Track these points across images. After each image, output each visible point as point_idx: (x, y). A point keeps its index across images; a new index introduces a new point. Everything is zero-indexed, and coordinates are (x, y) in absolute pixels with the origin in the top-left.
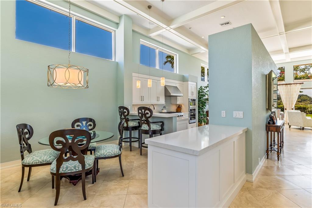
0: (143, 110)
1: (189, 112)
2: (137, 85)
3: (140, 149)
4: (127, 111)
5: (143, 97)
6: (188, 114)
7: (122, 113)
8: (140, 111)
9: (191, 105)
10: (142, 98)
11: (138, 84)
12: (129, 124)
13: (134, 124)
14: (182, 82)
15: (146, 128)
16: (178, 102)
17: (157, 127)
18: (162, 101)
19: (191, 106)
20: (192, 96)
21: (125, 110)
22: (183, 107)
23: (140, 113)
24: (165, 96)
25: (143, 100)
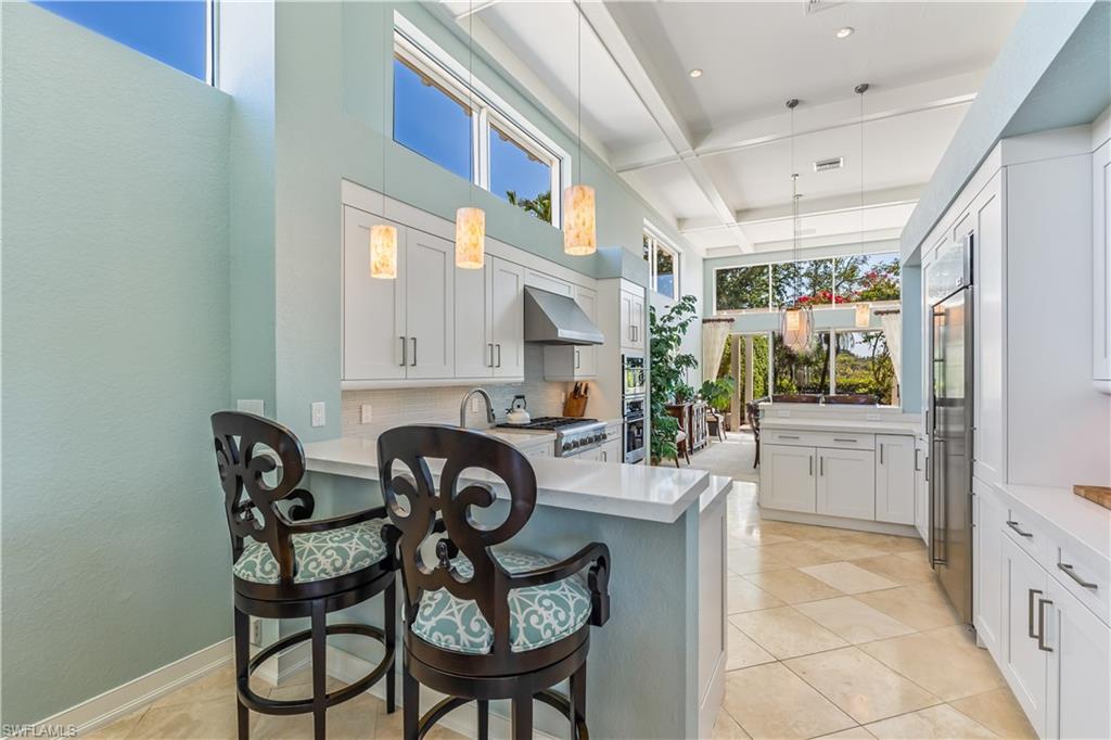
0: (435, 466)
1: (624, 416)
2: (375, 259)
3: (399, 715)
4: (283, 456)
5: (410, 344)
6: (620, 428)
7: (239, 470)
8: (400, 468)
9: (629, 386)
10: (407, 350)
11: (384, 251)
12: (301, 562)
13: (345, 556)
14: (590, 282)
15: (464, 637)
16: (577, 372)
17: (566, 608)
18: (513, 367)
19: (631, 390)
20: (630, 344)
21: (261, 449)
22: (595, 394)
23: (401, 485)
24: (526, 342)
25: (410, 361)
